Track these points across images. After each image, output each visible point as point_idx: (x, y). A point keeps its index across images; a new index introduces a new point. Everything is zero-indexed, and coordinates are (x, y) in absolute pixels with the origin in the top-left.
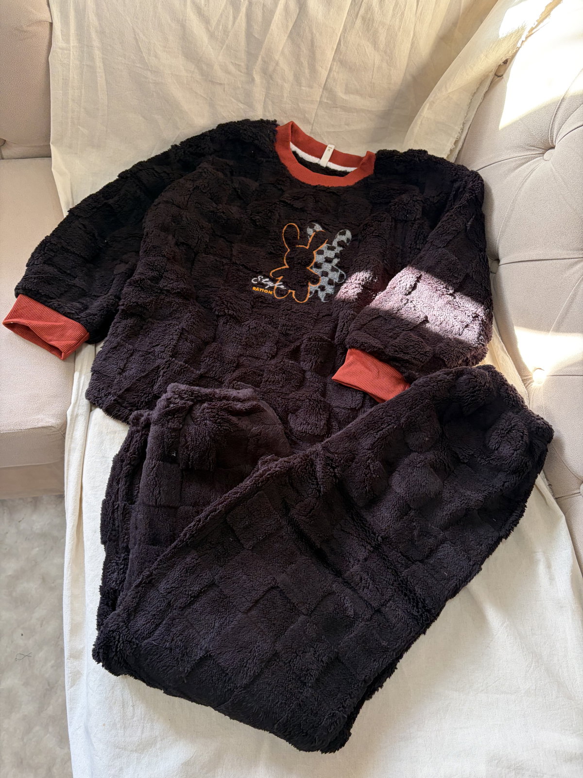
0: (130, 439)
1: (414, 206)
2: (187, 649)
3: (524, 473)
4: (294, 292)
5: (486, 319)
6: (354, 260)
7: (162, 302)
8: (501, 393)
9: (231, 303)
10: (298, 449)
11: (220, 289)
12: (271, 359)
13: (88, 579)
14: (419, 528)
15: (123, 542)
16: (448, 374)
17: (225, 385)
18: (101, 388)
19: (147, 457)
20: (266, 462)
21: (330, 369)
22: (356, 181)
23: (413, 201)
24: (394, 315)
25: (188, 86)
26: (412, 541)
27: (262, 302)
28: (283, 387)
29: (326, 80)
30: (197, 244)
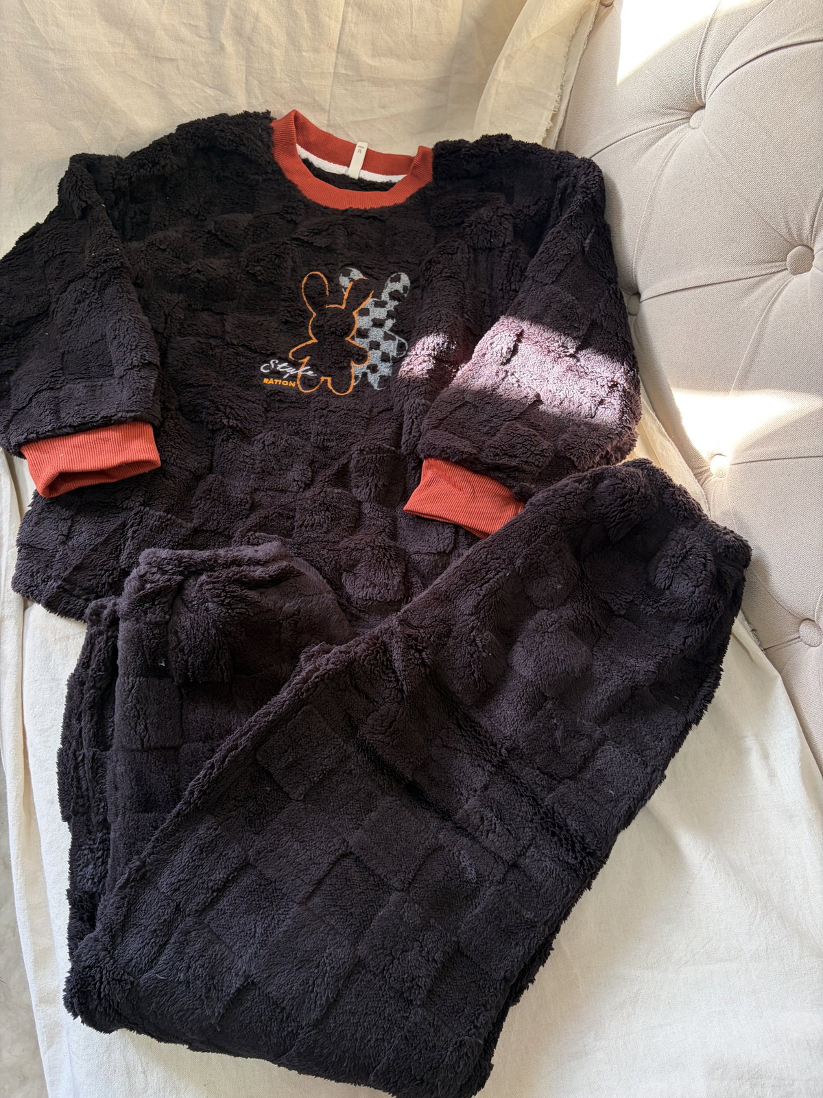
0: (89, 647)
1: (500, 224)
3: (713, 620)
4: (329, 379)
5: (630, 388)
6: (418, 319)
8: (665, 500)
9: (231, 408)
10: (363, 627)
11: (211, 388)
12: (304, 489)
14: (562, 727)
15: (97, 813)
16: (580, 481)
17: (235, 541)
18: (35, 570)
19: (121, 672)
20: (313, 656)
21: (400, 495)
22: (408, 196)
23: (498, 216)
24: (487, 398)
25: (118, 69)
26: (554, 748)
27: (280, 401)
28: (328, 531)
29: (340, 38)
30: (166, 323)
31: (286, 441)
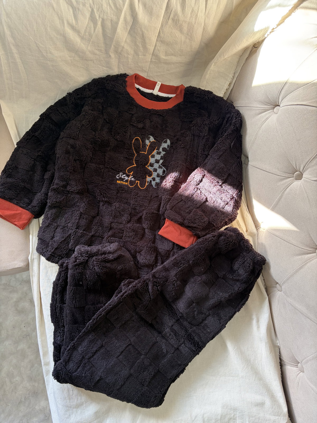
0: (59, 274)
1: (204, 128)
2: (92, 376)
4: (139, 182)
5: (238, 199)
6: (171, 163)
7: (69, 198)
8: (241, 244)
9: (106, 194)
11: (99, 184)
12: (127, 223)
13: (48, 336)
14: (197, 311)
15: (61, 323)
16: (214, 237)
17: (104, 241)
18: (43, 248)
19: (68, 284)
20: (125, 284)
21: (158, 227)
22: (174, 105)
23: (204, 124)
24: (190, 199)
25: (72, 64)
26: (194, 317)
27: (122, 190)
28: (133, 239)
29: (154, 51)
30: (86, 159)
31: (123, 207)
